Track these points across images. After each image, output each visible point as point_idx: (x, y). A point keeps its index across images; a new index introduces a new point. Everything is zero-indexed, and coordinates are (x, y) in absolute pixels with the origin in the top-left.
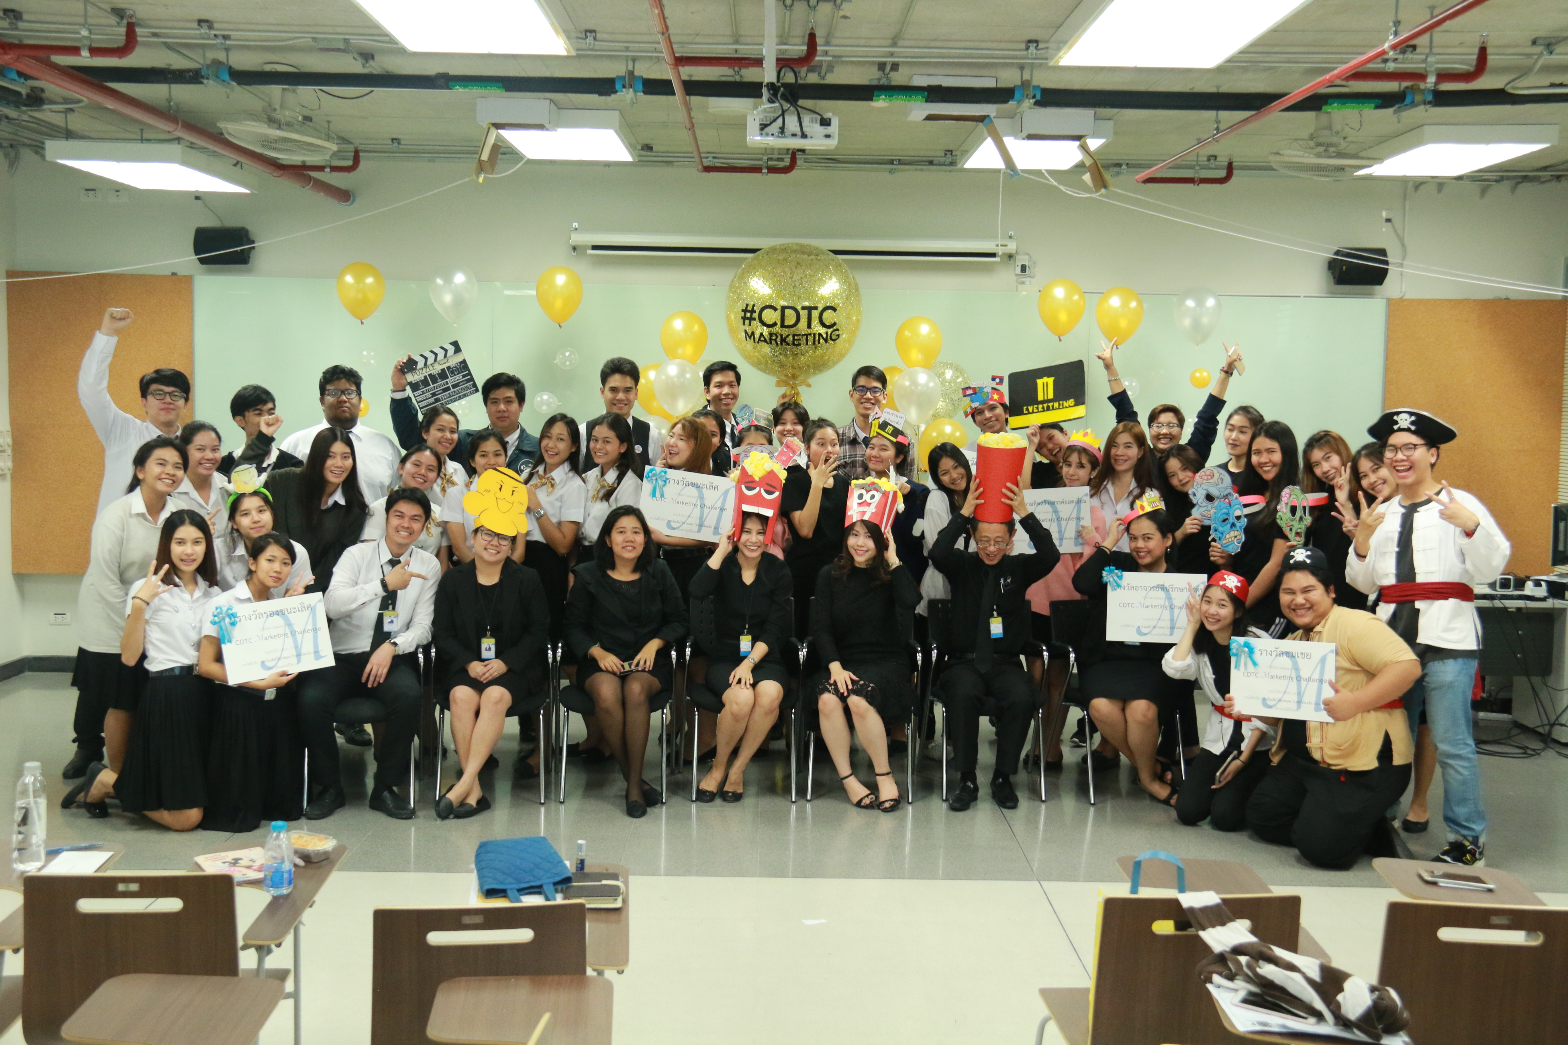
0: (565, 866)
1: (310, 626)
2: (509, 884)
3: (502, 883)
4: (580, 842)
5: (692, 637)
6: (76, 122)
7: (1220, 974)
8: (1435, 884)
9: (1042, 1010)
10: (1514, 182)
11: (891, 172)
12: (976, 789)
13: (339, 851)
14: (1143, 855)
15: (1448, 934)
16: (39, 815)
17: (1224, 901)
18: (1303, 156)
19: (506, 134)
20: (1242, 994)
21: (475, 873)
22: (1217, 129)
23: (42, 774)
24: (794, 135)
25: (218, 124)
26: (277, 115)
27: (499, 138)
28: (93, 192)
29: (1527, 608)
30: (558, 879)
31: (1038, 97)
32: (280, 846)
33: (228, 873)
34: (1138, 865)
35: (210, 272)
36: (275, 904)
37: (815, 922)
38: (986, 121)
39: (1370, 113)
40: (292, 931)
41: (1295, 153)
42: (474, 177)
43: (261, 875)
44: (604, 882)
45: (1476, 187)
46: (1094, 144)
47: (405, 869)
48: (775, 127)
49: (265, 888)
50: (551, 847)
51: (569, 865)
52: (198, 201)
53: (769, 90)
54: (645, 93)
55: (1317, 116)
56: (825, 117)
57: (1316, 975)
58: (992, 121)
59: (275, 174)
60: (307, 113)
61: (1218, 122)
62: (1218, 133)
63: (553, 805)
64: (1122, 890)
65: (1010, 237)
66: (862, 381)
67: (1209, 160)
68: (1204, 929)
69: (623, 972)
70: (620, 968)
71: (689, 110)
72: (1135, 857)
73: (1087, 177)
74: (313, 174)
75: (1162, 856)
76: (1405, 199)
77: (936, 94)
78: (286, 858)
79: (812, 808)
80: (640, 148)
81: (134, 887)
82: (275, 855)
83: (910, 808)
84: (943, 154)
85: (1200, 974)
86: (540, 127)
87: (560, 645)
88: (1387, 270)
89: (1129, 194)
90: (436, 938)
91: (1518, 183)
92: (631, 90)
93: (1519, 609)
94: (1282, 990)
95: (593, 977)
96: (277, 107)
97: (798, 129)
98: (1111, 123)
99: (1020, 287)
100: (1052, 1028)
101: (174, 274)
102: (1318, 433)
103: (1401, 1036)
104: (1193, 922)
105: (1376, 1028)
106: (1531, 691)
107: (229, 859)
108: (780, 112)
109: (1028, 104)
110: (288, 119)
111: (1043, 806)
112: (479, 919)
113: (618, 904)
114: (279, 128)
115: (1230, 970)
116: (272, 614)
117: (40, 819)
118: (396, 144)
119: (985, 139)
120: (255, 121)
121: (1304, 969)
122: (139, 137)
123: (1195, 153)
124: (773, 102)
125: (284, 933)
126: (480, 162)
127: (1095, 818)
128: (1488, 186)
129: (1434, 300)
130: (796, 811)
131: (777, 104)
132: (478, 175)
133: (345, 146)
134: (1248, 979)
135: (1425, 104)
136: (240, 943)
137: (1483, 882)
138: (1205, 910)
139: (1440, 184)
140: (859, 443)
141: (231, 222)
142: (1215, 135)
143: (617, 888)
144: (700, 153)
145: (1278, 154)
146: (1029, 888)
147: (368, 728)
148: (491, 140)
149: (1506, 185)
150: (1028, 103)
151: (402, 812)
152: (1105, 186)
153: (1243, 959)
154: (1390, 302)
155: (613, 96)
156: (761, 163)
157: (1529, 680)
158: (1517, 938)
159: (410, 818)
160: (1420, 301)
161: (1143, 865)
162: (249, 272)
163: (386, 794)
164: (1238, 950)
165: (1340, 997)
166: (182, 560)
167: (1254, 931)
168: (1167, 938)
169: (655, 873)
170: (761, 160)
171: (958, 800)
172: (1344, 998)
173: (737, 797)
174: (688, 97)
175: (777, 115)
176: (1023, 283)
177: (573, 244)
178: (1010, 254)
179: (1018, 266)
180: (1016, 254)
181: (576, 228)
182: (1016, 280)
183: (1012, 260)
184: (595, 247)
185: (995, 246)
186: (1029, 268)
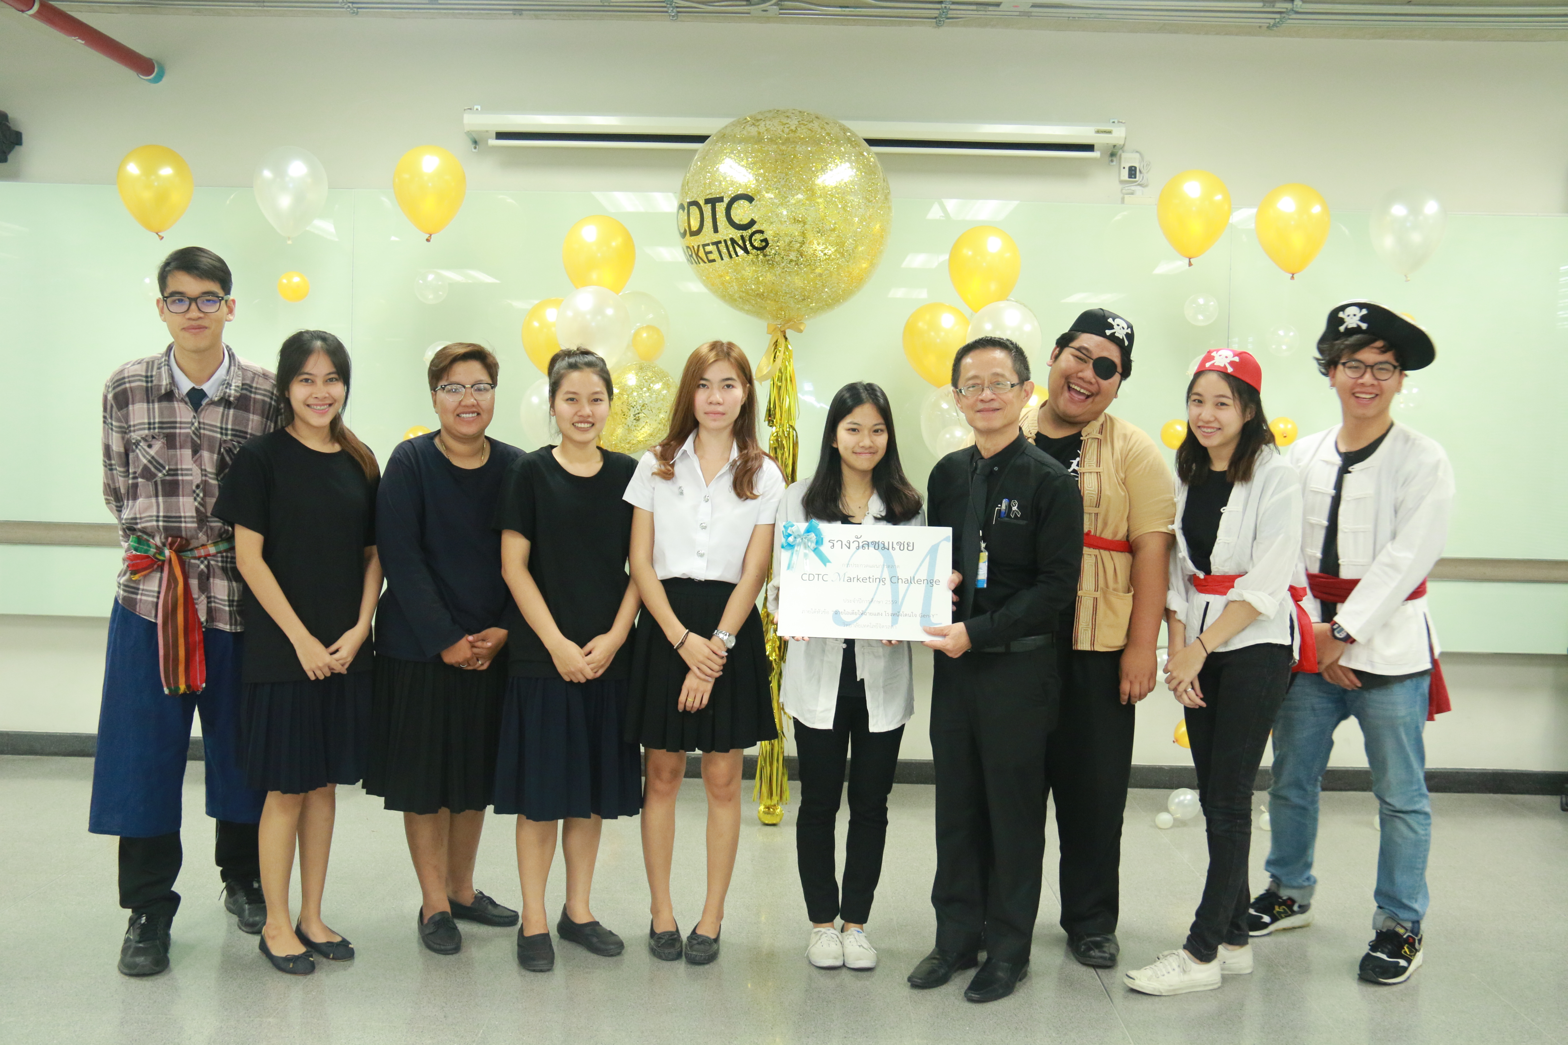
99: (1129, 199)
176: (1132, 194)
177: (467, 129)
178: (1114, 146)
179: (1124, 168)
180: (1122, 147)
181: (477, 109)
182: (1122, 190)
183: (1114, 159)
184: (501, 136)
185: (1094, 131)
186: (1140, 172)
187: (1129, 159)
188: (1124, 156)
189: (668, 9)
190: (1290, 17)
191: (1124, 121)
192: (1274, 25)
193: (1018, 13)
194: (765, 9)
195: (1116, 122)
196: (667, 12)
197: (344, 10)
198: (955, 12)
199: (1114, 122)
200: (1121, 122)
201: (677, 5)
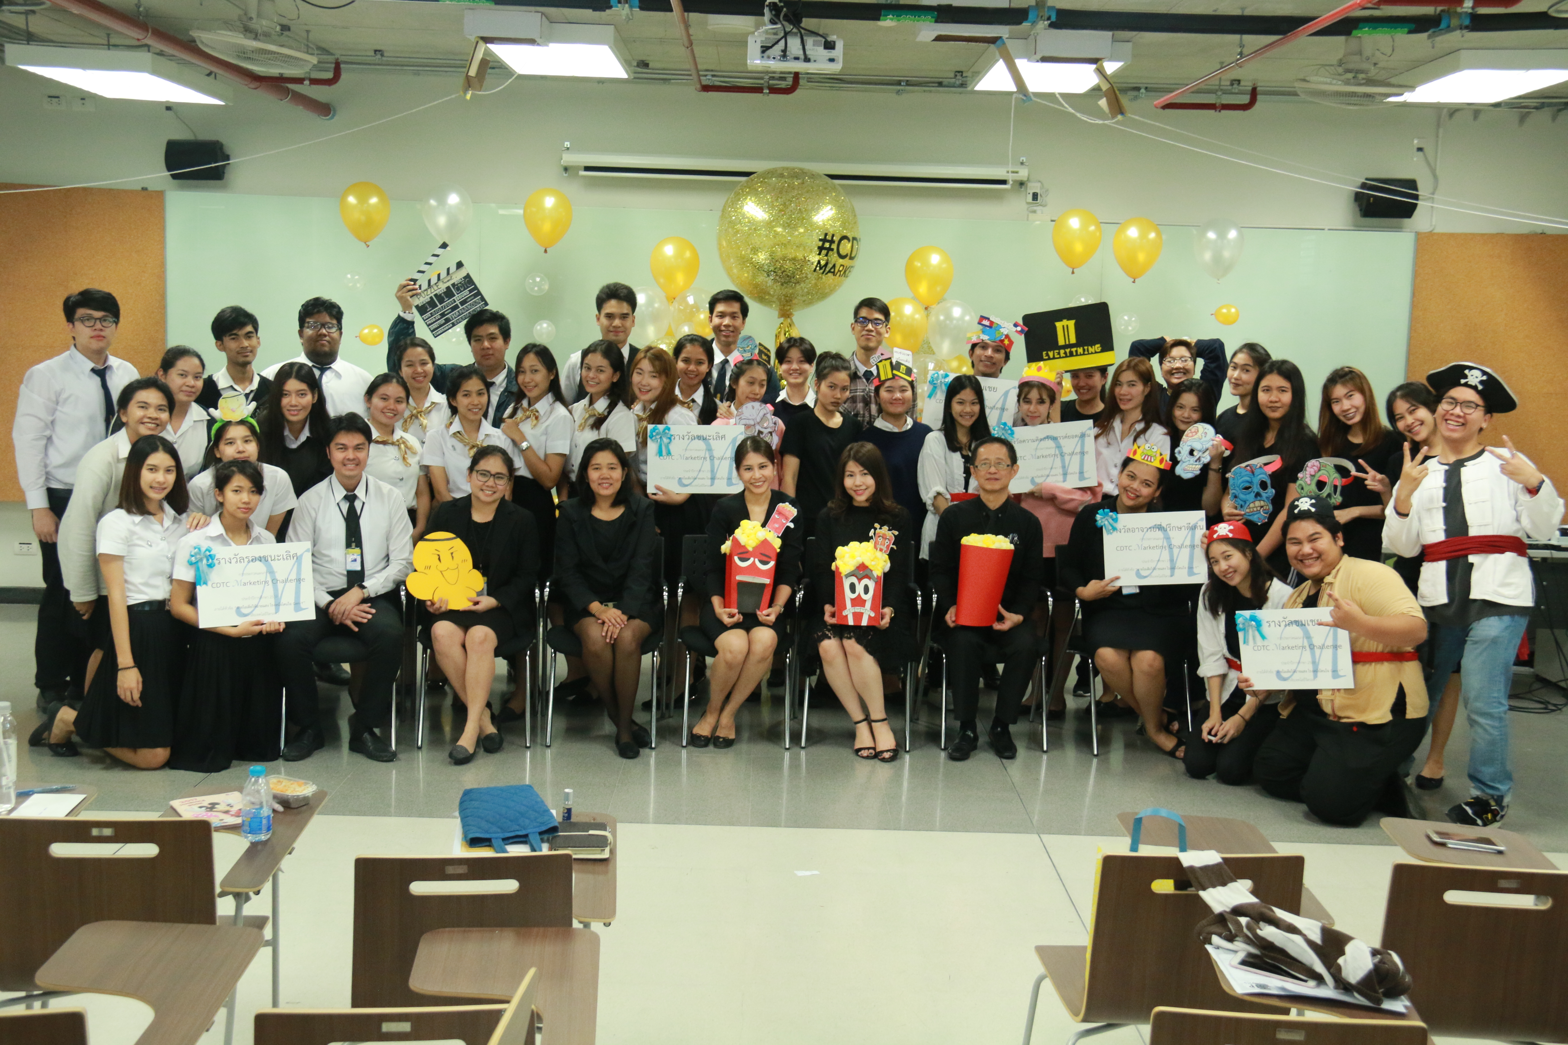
0: (551, 815)
1: (293, 576)
2: (495, 833)
3: (487, 832)
4: (567, 790)
5: (684, 578)
6: (38, 24)
7: (1220, 935)
8: (1443, 845)
9: (1039, 968)
10: (1555, 108)
11: (898, 92)
12: (976, 738)
13: (319, 796)
14: (1144, 811)
15: (1454, 897)
16: (9, 756)
17: (1225, 860)
18: (1330, 84)
19: (494, 48)
20: (1241, 956)
21: (459, 820)
22: (1241, 54)
23: (11, 714)
24: (797, 58)
25: (191, 33)
26: (254, 25)
27: (488, 52)
28: (57, 100)
29: (1552, 558)
30: (544, 828)
31: (1053, 19)
32: (258, 791)
33: (205, 818)
34: (1138, 821)
35: (182, 188)
36: (254, 850)
37: (808, 873)
38: (998, 42)
39: (1402, 38)
40: (271, 878)
41: (1322, 79)
42: (462, 93)
43: (238, 821)
44: (591, 832)
45: (1515, 114)
46: (1111, 67)
47: (386, 814)
48: (777, 50)
49: (243, 834)
50: (537, 795)
51: (556, 814)
52: (168, 112)
53: (771, 11)
54: (642, 8)
55: (1346, 41)
56: (829, 39)
57: (1316, 937)
58: (1004, 43)
59: (252, 86)
60: (285, 22)
61: (1242, 46)
62: (1242, 57)
63: (539, 749)
64: (1121, 847)
65: (1022, 163)
66: (864, 312)
67: (1232, 84)
68: (1204, 889)
69: (610, 924)
70: (607, 921)
71: (687, 26)
72: (1136, 814)
73: (1103, 103)
74: (291, 86)
75: (1164, 813)
76: (1438, 125)
77: (946, 14)
78: (264, 804)
79: (806, 755)
80: (635, 64)
81: (108, 832)
82: (253, 800)
83: (907, 757)
84: (952, 75)
85: (1200, 934)
86: (532, 42)
87: (548, 584)
88: (1416, 205)
89: (1146, 121)
90: (419, 888)
91: (1560, 110)
92: (627, 5)
93: (1544, 560)
94: (1282, 952)
95: (579, 929)
96: (254, 15)
97: (801, 52)
98: (1130, 45)
99: (1031, 216)
100: (1048, 986)
101: (144, 189)
102: (1342, 369)
103: (1402, 1001)
104: (1193, 882)
105: (1376, 992)
106: (1554, 644)
107: (206, 804)
108: (782, 34)
109: (1043, 26)
110: (265, 29)
111: (1045, 757)
112: (462, 870)
113: (606, 855)
114: (256, 37)
115: (1230, 931)
116: (254, 560)
117: (10, 761)
118: (379, 56)
119: (998, 60)
120: (230, 30)
121: (1305, 932)
122: (106, 42)
123: (1219, 76)
124: (775, 23)
125: (262, 882)
126: (468, 77)
127: (1097, 770)
128: (1529, 113)
129: (1466, 234)
130: (790, 758)
131: (779, 26)
132: (465, 91)
133: (325, 57)
134: (1248, 941)
135: (1461, 29)
136: (218, 890)
137: (1494, 844)
138: (1206, 869)
139: (1476, 111)
140: (860, 378)
141: (205, 135)
142: (1238, 60)
143: (605, 837)
144: (698, 71)
145: (1304, 80)
146: (1029, 841)
147: (346, 667)
148: (479, 55)
149: (1546, 113)
150: (1043, 24)
151: (383, 754)
152: (1122, 113)
153: (1243, 920)
154: (1419, 237)
155: (608, 11)
156: (762, 82)
157: (1553, 634)
158: (1526, 902)
159: (392, 761)
160: (1452, 236)
161: (1144, 821)
162: (224, 188)
163: (366, 735)
164: (1238, 911)
165: (1341, 961)
166: (151, 487)
167: (1254, 892)
168: (1167, 896)
169: (643, 820)
170: (762, 78)
171: (957, 749)
172: (1345, 961)
173: (728, 743)
174: (686, 14)
175: (779, 37)
176: (1036, 211)
177: (564, 164)
178: (1021, 180)
179: (1029, 194)
180: (1027, 181)
181: (568, 147)
182: (1028, 209)
183: (1022, 188)
184: (587, 168)
185: (1006, 172)
186: (1041, 196)
187: (1033, 187)
188: (1029, 185)
199: (1019, 166)
200: (1025, 166)
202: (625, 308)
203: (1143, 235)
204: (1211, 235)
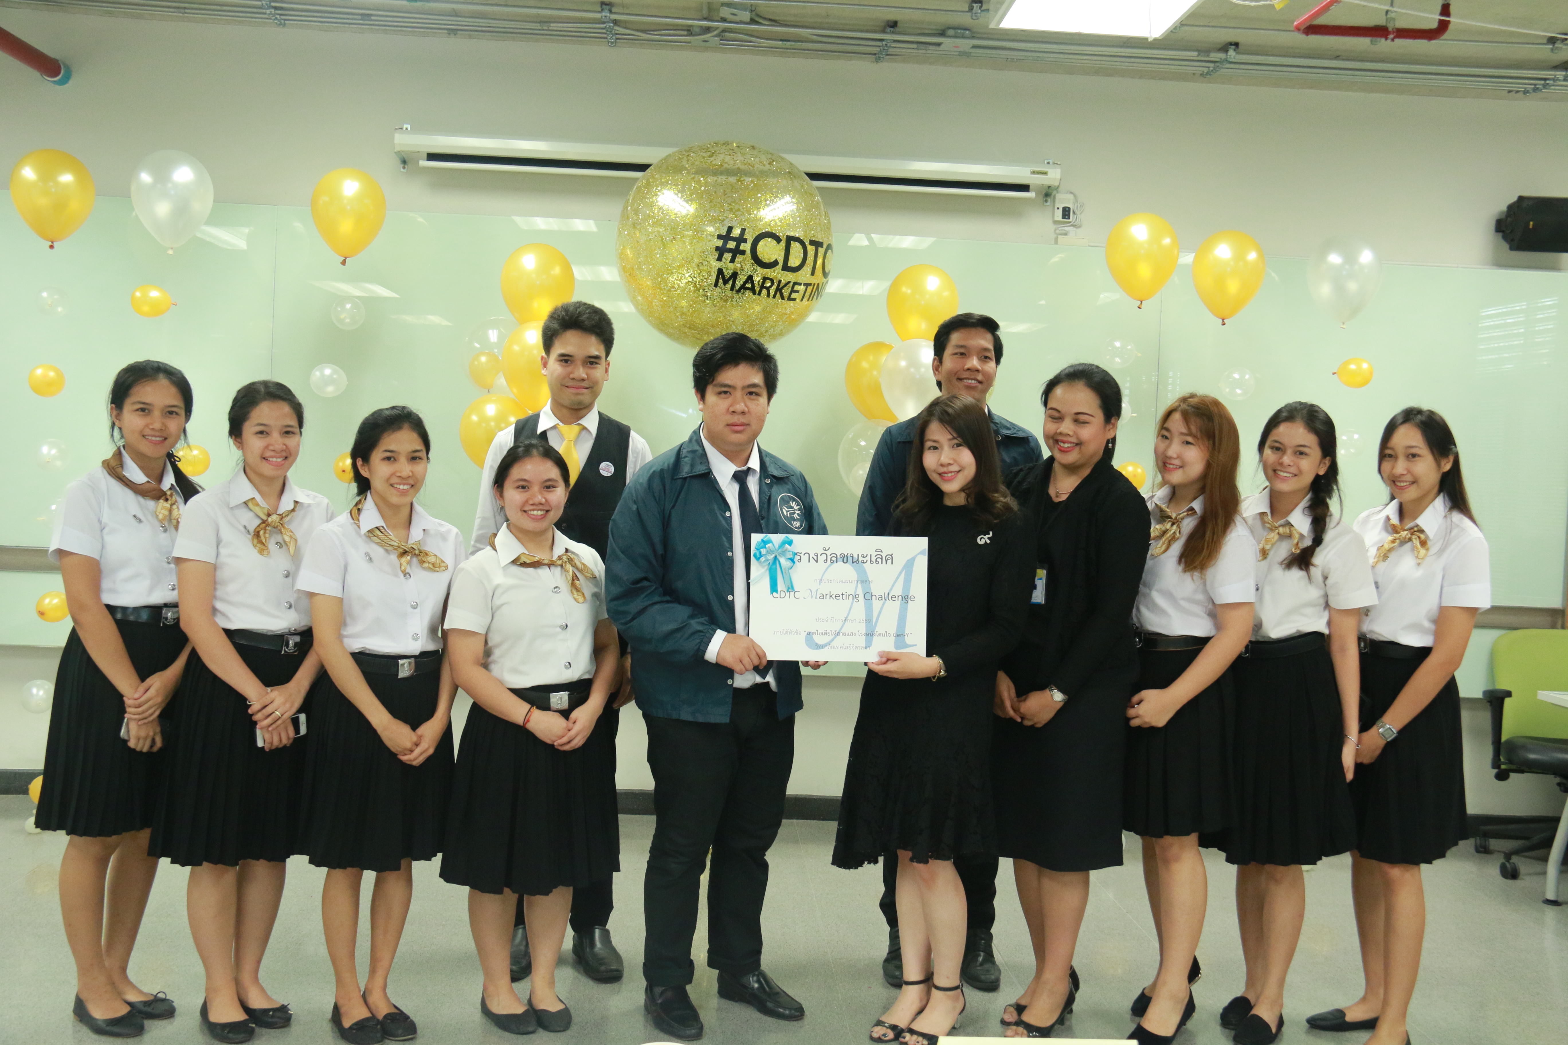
65: (1053, 160)
99: (1061, 239)
176: (1066, 234)
177: (397, 149)
178: (1049, 187)
179: (1058, 208)
180: (1057, 188)
181: (407, 129)
182: (1055, 230)
183: (1049, 199)
184: (432, 157)
185: (1029, 173)
186: (1074, 212)
187: (1063, 200)
188: (1059, 196)
189: (608, 36)
190: (1224, 66)
191: (1059, 163)
192: (1208, 73)
193: (957, 53)
194: (706, 40)
195: (1051, 163)
196: (606, 38)
197: (271, 21)
198: (895, 50)
199: (1049, 163)
200: (1057, 164)
201: (617, 32)
202: (594, 347)
203: (1239, 256)
204: (1334, 259)
